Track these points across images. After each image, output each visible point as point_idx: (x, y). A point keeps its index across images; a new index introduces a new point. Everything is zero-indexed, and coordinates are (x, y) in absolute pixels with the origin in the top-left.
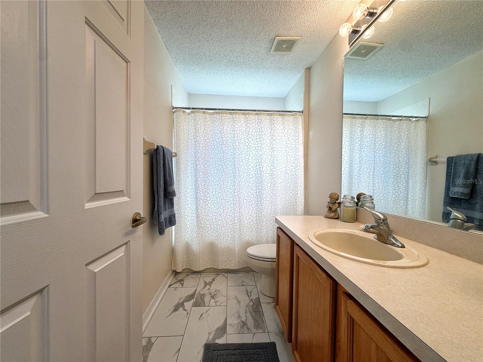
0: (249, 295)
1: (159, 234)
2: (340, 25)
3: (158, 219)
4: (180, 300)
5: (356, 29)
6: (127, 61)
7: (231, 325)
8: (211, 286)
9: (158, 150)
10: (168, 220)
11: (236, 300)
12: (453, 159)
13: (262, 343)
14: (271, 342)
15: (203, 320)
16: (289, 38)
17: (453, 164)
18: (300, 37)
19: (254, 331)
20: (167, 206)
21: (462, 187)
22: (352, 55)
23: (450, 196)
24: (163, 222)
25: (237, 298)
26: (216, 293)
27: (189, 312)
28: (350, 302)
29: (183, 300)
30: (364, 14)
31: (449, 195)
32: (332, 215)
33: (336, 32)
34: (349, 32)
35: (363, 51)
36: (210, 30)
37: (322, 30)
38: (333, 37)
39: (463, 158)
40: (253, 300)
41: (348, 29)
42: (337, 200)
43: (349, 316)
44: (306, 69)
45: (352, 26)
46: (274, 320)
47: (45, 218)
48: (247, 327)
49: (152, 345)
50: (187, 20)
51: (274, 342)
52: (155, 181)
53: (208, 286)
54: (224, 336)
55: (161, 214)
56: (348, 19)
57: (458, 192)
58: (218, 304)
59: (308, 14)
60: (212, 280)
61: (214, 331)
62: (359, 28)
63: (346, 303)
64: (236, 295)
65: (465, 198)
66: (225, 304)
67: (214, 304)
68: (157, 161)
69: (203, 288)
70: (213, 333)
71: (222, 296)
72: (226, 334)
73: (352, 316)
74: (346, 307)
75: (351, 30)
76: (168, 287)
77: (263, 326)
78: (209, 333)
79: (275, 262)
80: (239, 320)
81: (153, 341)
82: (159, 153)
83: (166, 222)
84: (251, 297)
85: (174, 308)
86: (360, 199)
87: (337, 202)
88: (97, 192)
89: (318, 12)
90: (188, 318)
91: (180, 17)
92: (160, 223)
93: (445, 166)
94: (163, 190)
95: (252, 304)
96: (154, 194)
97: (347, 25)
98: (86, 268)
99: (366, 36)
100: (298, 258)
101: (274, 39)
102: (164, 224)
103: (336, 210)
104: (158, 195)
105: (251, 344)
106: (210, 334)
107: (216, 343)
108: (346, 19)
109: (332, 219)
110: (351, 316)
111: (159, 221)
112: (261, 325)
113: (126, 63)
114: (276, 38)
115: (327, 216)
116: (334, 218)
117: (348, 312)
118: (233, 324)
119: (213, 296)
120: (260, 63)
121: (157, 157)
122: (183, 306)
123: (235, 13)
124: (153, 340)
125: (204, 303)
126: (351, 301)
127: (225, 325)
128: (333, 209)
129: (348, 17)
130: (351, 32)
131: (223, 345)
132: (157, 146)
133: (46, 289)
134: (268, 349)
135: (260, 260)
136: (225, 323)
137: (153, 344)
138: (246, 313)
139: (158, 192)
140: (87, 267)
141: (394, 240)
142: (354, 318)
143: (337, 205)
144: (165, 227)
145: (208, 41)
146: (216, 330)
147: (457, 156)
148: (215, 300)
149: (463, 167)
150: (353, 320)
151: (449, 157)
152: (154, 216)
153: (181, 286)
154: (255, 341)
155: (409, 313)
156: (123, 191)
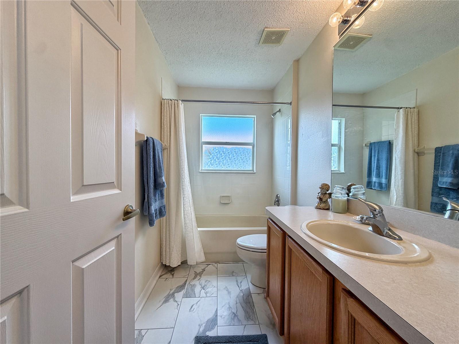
0: (240, 286)
1: (149, 225)
2: (329, 16)
3: (148, 210)
4: (171, 291)
5: (347, 19)
6: (117, 49)
7: (221, 316)
8: (201, 277)
9: (148, 141)
10: (158, 211)
11: (227, 291)
12: (441, 149)
13: (253, 336)
14: (263, 335)
15: (194, 311)
16: (278, 29)
17: (441, 154)
18: (289, 28)
19: (245, 322)
20: (157, 197)
21: (451, 177)
22: (340, 46)
23: (439, 186)
24: (153, 214)
25: (228, 289)
26: (206, 284)
27: (179, 303)
28: (350, 301)
29: (174, 291)
30: (355, 3)
31: (437, 185)
32: (322, 205)
33: (325, 23)
34: (339, 22)
35: (352, 43)
36: (199, 21)
37: (311, 21)
38: (322, 28)
39: (451, 148)
40: (243, 291)
41: (337, 19)
42: (328, 191)
43: (350, 315)
44: (295, 61)
45: (342, 16)
46: (265, 311)
47: (23, 213)
48: (238, 318)
49: (142, 338)
50: (177, 11)
51: (265, 334)
52: (145, 172)
53: (198, 276)
54: (215, 328)
55: (151, 205)
56: (338, 9)
57: (446, 182)
58: (208, 295)
59: (297, 5)
60: (202, 270)
61: (204, 323)
62: (349, 18)
63: (346, 301)
64: (227, 286)
65: (454, 188)
66: (215, 295)
67: (204, 295)
68: (147, 153)
69: (194, 278)
70: (204, 325)
71: (212, 286)
72: (217, 326)
73: (354, 315)
74: (346, 305)
75: (341, 20)
76: (159, 278)
77: (254, 317)
78: (199, 325)
79: (266, 252)
80: (230, 312)
81: (143, 334)
82: (149, 144)
83: (156, 213)
84: (241, 287)
85: (164, 299)
86: (350, 190)
87: (327, 192)
88: (85, 184)
89: (308, 2)
90: (178, 309)
91: (169, 8)
92: (150, 215)
93: (433, 156)
94: (153, 182)
95: (242, 294)
96: (144, 185)
97: (337, 15)
98: (73, 265)
99: (356, 26)
100: (290, 250)
101: (262, 30)
102: (155, 216)
103: (327, 200)
104: (148, 186)
105: (243, 336)
106: (201, 326)
107: (207, 335)
108: (335, 9)
109: (322, 209)
110: (351, 315)
111: (149, 213)
112: (252, 316)
113: (117, 51)
114: (265, 29)
115: (318, 207)
116: (324, 209)
117: (349, 311)
118: (223, 315)
119: (204, 287)
120: (249, 55)
121: (147, 149)
122: (173, 297)
123: (225, 4)
124: (143, 332)
125: (195, 294)
126: (352, 299)
127: (216, 317)
128: (324, 200)
129: (338, 7)
130: (340, 22)
131: (214, 338)
132: (147, 137)
133: (26, 290)
134: (259, 341)
135: (250, 251)
136: (216, 314)
137: (143, 336)
138: (236, 304)
139: (148, 183)
140: (74, 263)
141: (390, 232)
142: (356, 318)
143: (327, 196)
144: (156, 219)
145: (197, 33)
146: (207, 322)
147: (445, 146)
148: (205, 291)
149: (452, 157)
150: (355, 319)
151: (437, 147)
152: (144, 208)
153: (171, 276)
154: (246, 333)
155: (423, 317)
156: (114, 182)
